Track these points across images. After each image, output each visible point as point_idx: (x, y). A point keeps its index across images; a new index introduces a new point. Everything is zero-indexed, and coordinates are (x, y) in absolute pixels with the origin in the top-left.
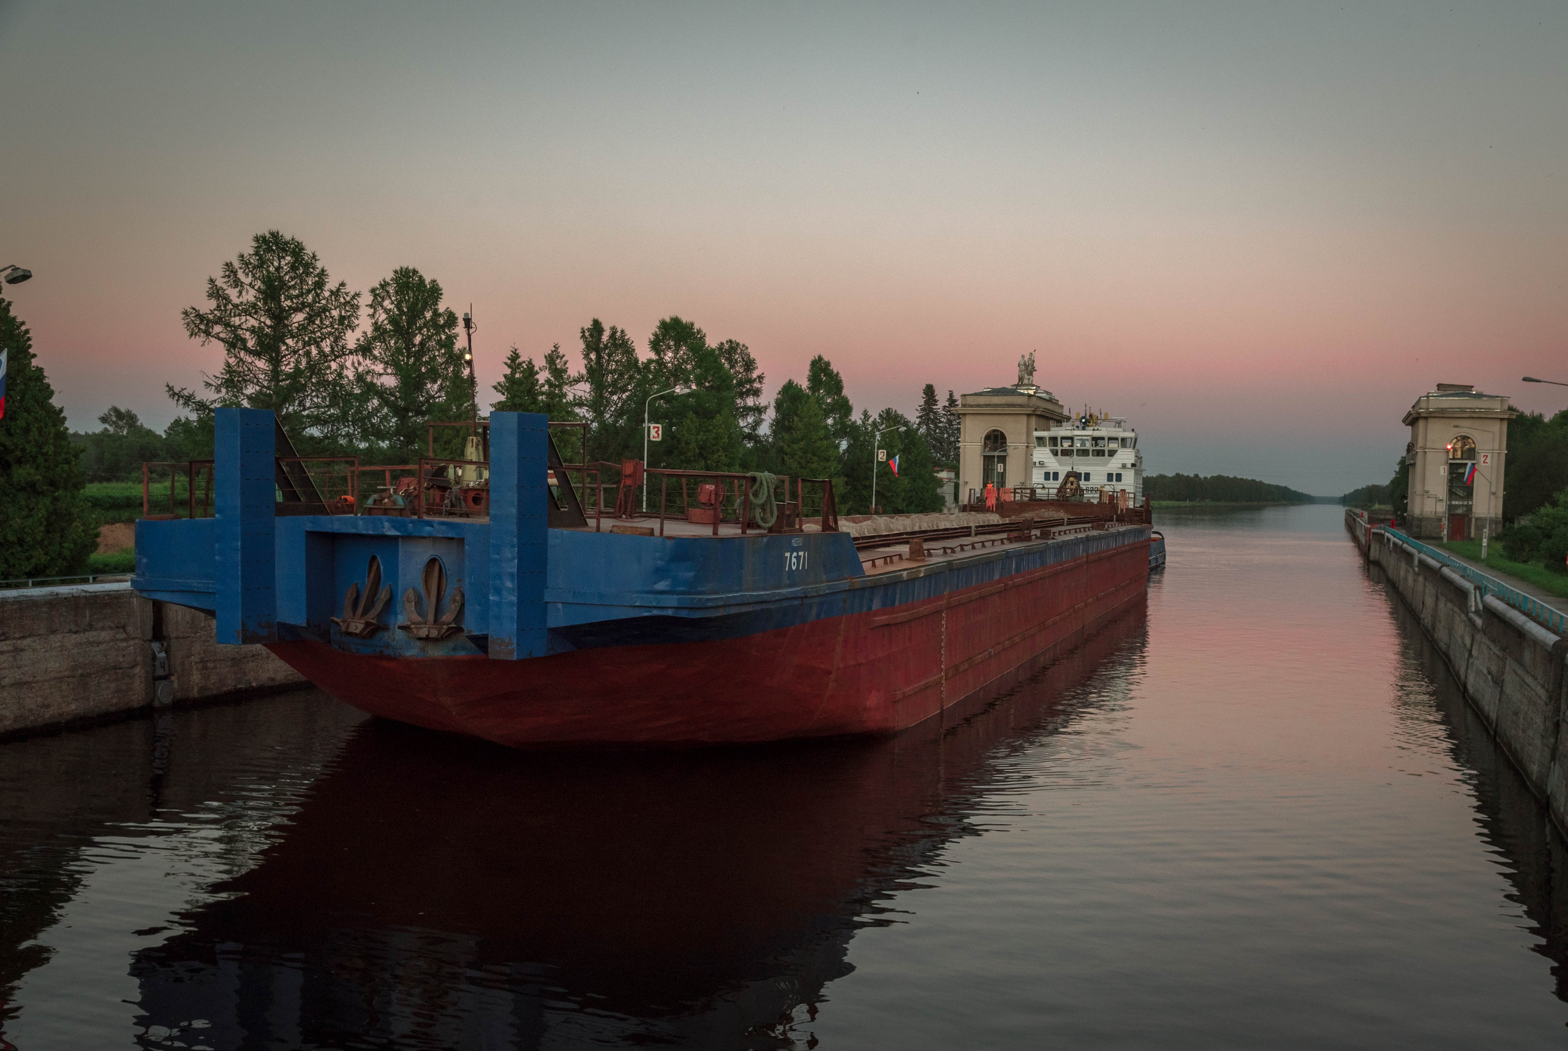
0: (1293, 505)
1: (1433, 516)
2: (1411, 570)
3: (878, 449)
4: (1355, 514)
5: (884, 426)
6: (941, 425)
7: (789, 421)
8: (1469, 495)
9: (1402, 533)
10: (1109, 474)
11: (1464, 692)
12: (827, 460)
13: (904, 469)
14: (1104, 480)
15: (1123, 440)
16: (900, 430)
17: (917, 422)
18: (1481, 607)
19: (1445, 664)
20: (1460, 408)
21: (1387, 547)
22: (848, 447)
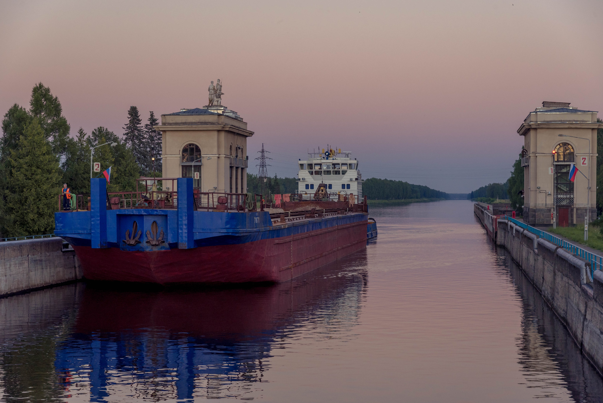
0: (432, 201)
1: (543, 207)
2: (532, 252)
3: (93, 162)
4: (483, 207)
5: (97, 142)
6: (144, 140)
7: (15, 139)
8: (571, 190)
9: (521, 221)
10: (342, 185)
11: (581, 349)
12: (49, 172)
13: (116, 178)
14: (340, 188)
15: (350, 165)
16: (112, 145)
17: (124, 139)
18: (592, 280)
19: (565, 327)
20: (561, 121)
21: (510, 234)
22: (67, 160)
